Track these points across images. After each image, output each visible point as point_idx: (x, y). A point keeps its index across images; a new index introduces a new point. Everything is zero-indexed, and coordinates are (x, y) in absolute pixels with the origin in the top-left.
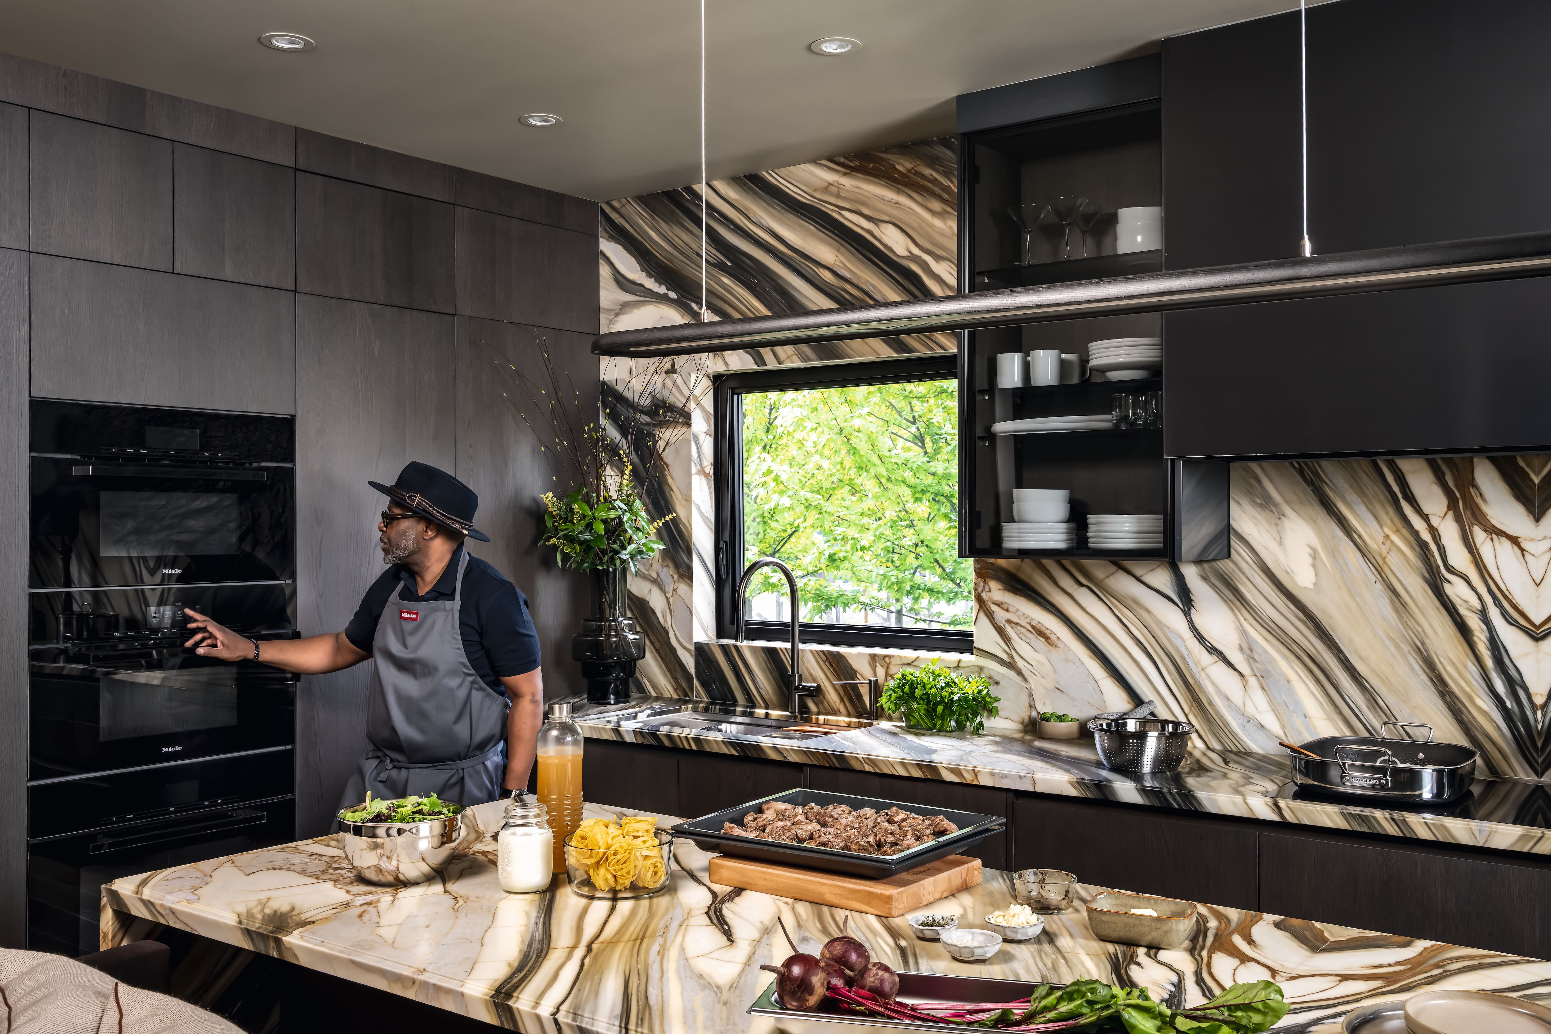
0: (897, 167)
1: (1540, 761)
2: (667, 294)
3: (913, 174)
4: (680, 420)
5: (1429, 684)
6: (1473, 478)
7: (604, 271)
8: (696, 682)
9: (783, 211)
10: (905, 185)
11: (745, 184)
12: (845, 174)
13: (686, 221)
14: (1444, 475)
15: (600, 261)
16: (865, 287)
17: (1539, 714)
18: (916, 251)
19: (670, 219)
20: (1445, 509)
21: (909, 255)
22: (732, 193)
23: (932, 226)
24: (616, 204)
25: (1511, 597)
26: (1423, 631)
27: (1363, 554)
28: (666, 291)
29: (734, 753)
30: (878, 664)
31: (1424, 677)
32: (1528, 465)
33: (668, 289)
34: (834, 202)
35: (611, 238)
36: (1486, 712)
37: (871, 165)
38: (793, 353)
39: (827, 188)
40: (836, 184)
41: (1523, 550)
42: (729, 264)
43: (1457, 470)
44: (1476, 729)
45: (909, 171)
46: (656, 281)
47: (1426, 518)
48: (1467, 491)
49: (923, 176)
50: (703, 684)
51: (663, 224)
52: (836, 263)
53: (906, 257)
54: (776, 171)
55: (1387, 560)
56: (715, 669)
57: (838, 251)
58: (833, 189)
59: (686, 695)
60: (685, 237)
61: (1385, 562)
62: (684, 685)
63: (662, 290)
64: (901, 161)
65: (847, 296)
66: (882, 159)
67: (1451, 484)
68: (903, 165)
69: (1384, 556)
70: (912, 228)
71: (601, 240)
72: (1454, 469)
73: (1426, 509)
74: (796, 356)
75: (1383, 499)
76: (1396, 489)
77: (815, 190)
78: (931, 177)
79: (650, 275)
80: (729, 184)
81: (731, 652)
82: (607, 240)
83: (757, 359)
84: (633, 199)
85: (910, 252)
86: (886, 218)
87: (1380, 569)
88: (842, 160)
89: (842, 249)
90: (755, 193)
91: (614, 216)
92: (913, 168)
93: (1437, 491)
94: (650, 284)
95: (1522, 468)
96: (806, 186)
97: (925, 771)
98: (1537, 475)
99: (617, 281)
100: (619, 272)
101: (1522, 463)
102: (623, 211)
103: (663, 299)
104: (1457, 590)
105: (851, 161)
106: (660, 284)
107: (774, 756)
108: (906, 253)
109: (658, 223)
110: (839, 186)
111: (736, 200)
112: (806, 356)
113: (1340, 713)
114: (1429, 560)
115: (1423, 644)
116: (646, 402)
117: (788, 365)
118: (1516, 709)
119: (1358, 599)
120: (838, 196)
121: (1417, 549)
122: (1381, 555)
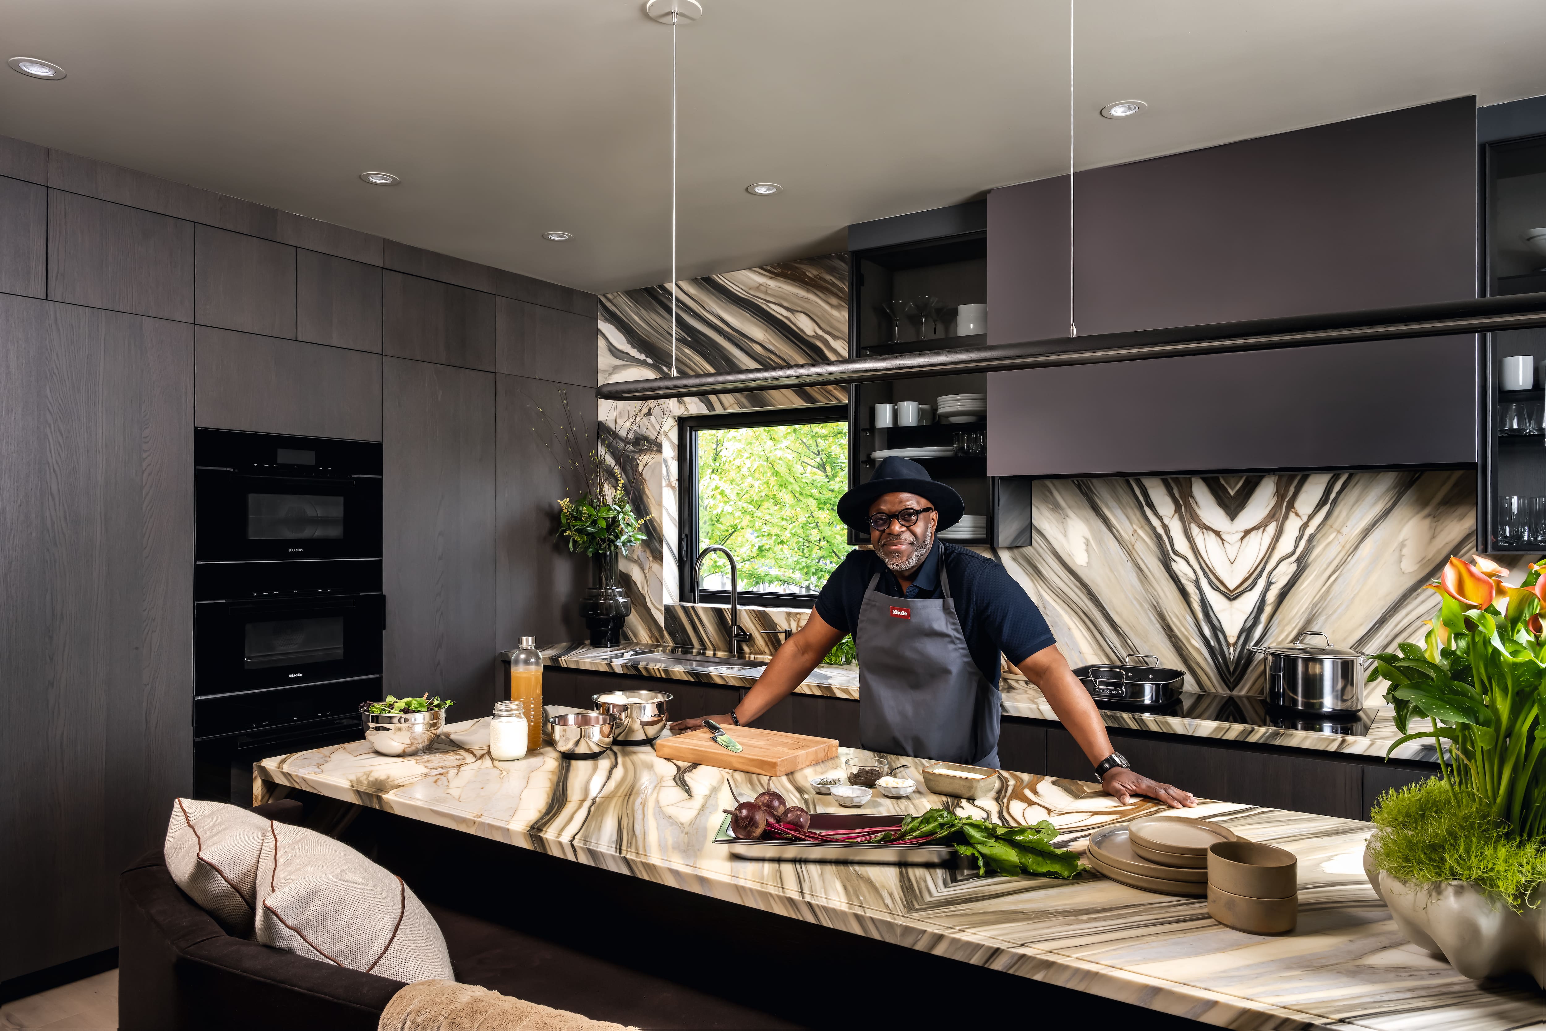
0: (807, 274)
1: (1232, 681)
2: (645, 360)
3: (817, 278)
4: (655, 449)
5: (1161, 630)
6: (1191, 492)
7: (601, 343)
8: (665, 632)
9: (728, 303)
10: (814, 286)
11: (701, 284)
12: (771, 278)
13: (659, 309)
14: (1172, 489)
15: (599, 336)
16: (784, 357)
17: (1232, 649)
18: (820, 332)
19: (648, 307)
20: (1173, 512)
21: (815, 335)
22: (692, 290)
23: (831, 315)
24: (610, 296)
25: (1214, 572)
26: (1158, 594)
27: (1119, 543)
28: (645, 358)
29: (692, 679)
30: (792, 619)
31: (1158, 626)
32: (1227, 483)
33: (646, 357)
34: (764, 298)
35: (606, 320)
36: (1198, 649)
37: (789, 272)
38: (734, 402)
39: (759, 287)
40: (765, 285)
41: (1223, 540)
42: (690, 339)
43: (1181, 486)
44: (1191, 660)
45: (815, 277)
46: (638, 351)
47: (1160, 518)
48: (1187, 500)
49: (825, 281)
50: (670, 634)
51: (643, 311)
52: (765, 340)
53: (813, 337)
54: (723, 275)
55: (1135, 547)
56: (678, 623)
57: (766, 331)
58: (762, 288)
59: (658, 641)
60: (658, 320)
61: (1133, 548)
62: (657, 634)
63: (642, 357)
64: (810, 270)
65: (772, 363)
66: (797, 268)
67: (1177, 495)
68: (811, 272)
69: (1133, 544)
70: (817, 316)
71: (599, 321)
72: (1179, 486)
73: (1161, 512)
74: (736, 405)
75: (1133, 505)
76: (1141, 499)
77: (750, 289)
78: (831, 281)
79: (634, 347)
80: (689, 283)
81: (690, 611)
82: (604, 321)
83: (709, 406)
84: (622, 293)
85: (816, 333)
86: (799, 309)
87: (1130, 553)
88: (769, 268)
89: (768, 329)
90: (707, 289)
91: (608, 304)
92: (818, 275)
93: (1168, 500)
94: (634, 353)
95: (1223, 485)
96: (743, 285)
97: (823, 691)
98: (1232, 490)
99: (610, 351)
100: (611, 344)
101: (1223, 482)
102: (615, 301)
103: (643, 363)
104: (1180, 567)
105: (775, 269)
106: (641, 353)
107: (719, 681)
108: (812, 334)
109: (639, 310)
110: (767, 286)
111: (694, 295)
112: (743, 404)
113: (1103, 650)
114: (1162, 547)
115: (1158, 603)
116: (631, 436)
117: (730, 410)
118: (1217, 646)
119: (1115, 573)
120: (766, 293)
121: (1155, 539)
122: (1131, 543)
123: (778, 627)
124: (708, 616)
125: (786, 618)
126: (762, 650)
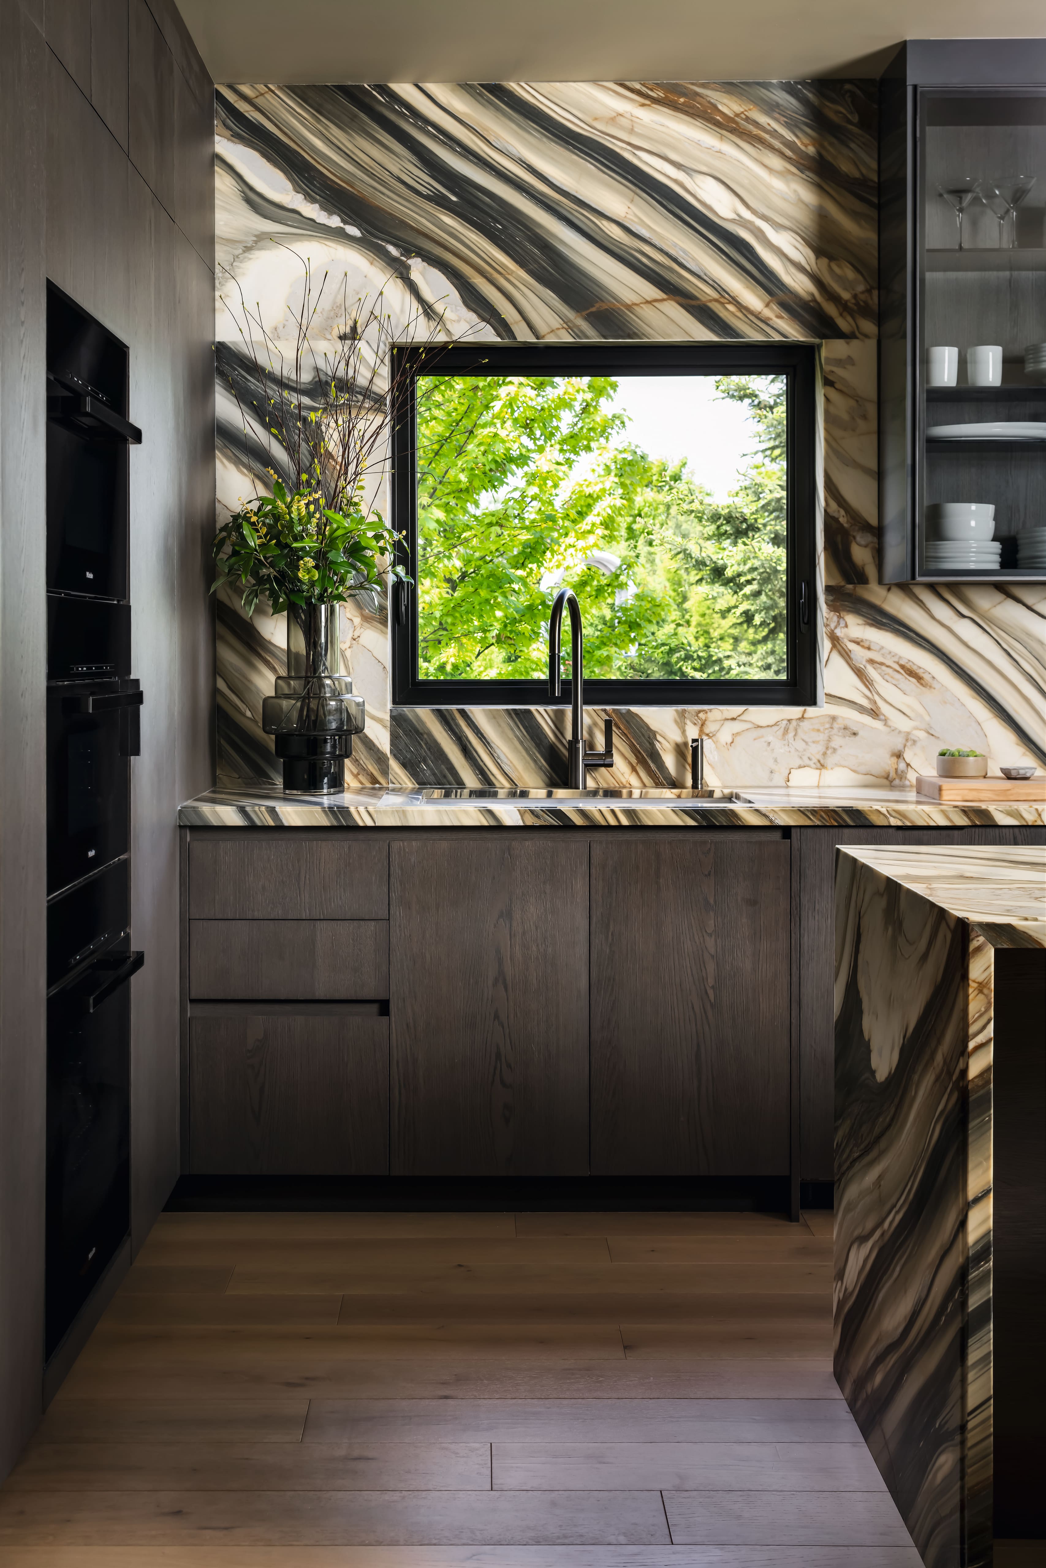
0: (720, 107)
2: (343, 229)
3: (742, 119)
4: (367, 405)
7: (223, 183)
8: (394, 764)
9: (545, 140)
10: (732, 131)
11: (481, 95)
12: (643, 105)
13: (374, 129)
15: (216, 168)
16: (672, 252)
18: (747, 215)
19: (347, 124)
21: (737, 218)
22: (460, 104)
23: (769, 187)
24: (245, 89)
28: (342, 225)
29: (691, 823)
30: (688, 722)
33: (344, 222)
34: (626, 139)
35: (237, 137)
37: (682, 100)
38: (560, 327)
39: (613, 119)
40: (628, 116)
42: (454, 199)
45: (737, 115)
46: (323, 208)
49: (756, 124)
50: (404, 765)
51: (335, 130)
52: (628, 216)
53: (732, 221)
54: (533, 84)
56: (426, 744)
57: (632, 201)
58: (623, 121)
59: (374, 781)
60: (376, 152)
62: (372, 768)
63: (335, 221)
64: (725, 101)
65: (644, 260)
66: (697, 94)
68: (729, 105)
70: (742, 186)
71: (217, 138)
74: (564, 331)
77: (596, 119)
78: (769, 128)
79: (311, 199)
80: (453, 91)
81: (454, 719)
82: (229, 140)
83: (501, 329)
84: (280, 88)
85: (738, 215)
86: (704, 169)
88: (638, 86)
89: (636, 197)
90: (498, 109)
91: (243, 107)
92: (742, 113)
94: (311, 211)
96: (580, 110)
99: (248, 201)
100: (251, 189)
102: (259, 101)
103: (338, 234)
105: (651, 90)
106: (330, 213)
107: (754, 820)
108: (732, 216)
109: (326, 127)
110: (632, 119)
111: (465, 114)
112: (582, 331)
116: (306, 377)
117: (551, 339)
120: (632, 131)
123: (659, 737)
124: (500, 726)
125: (676, 721)
126: (624, 781)
